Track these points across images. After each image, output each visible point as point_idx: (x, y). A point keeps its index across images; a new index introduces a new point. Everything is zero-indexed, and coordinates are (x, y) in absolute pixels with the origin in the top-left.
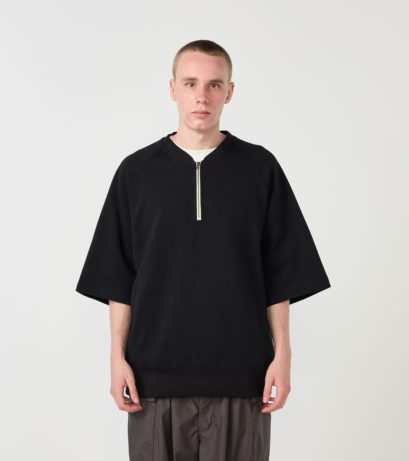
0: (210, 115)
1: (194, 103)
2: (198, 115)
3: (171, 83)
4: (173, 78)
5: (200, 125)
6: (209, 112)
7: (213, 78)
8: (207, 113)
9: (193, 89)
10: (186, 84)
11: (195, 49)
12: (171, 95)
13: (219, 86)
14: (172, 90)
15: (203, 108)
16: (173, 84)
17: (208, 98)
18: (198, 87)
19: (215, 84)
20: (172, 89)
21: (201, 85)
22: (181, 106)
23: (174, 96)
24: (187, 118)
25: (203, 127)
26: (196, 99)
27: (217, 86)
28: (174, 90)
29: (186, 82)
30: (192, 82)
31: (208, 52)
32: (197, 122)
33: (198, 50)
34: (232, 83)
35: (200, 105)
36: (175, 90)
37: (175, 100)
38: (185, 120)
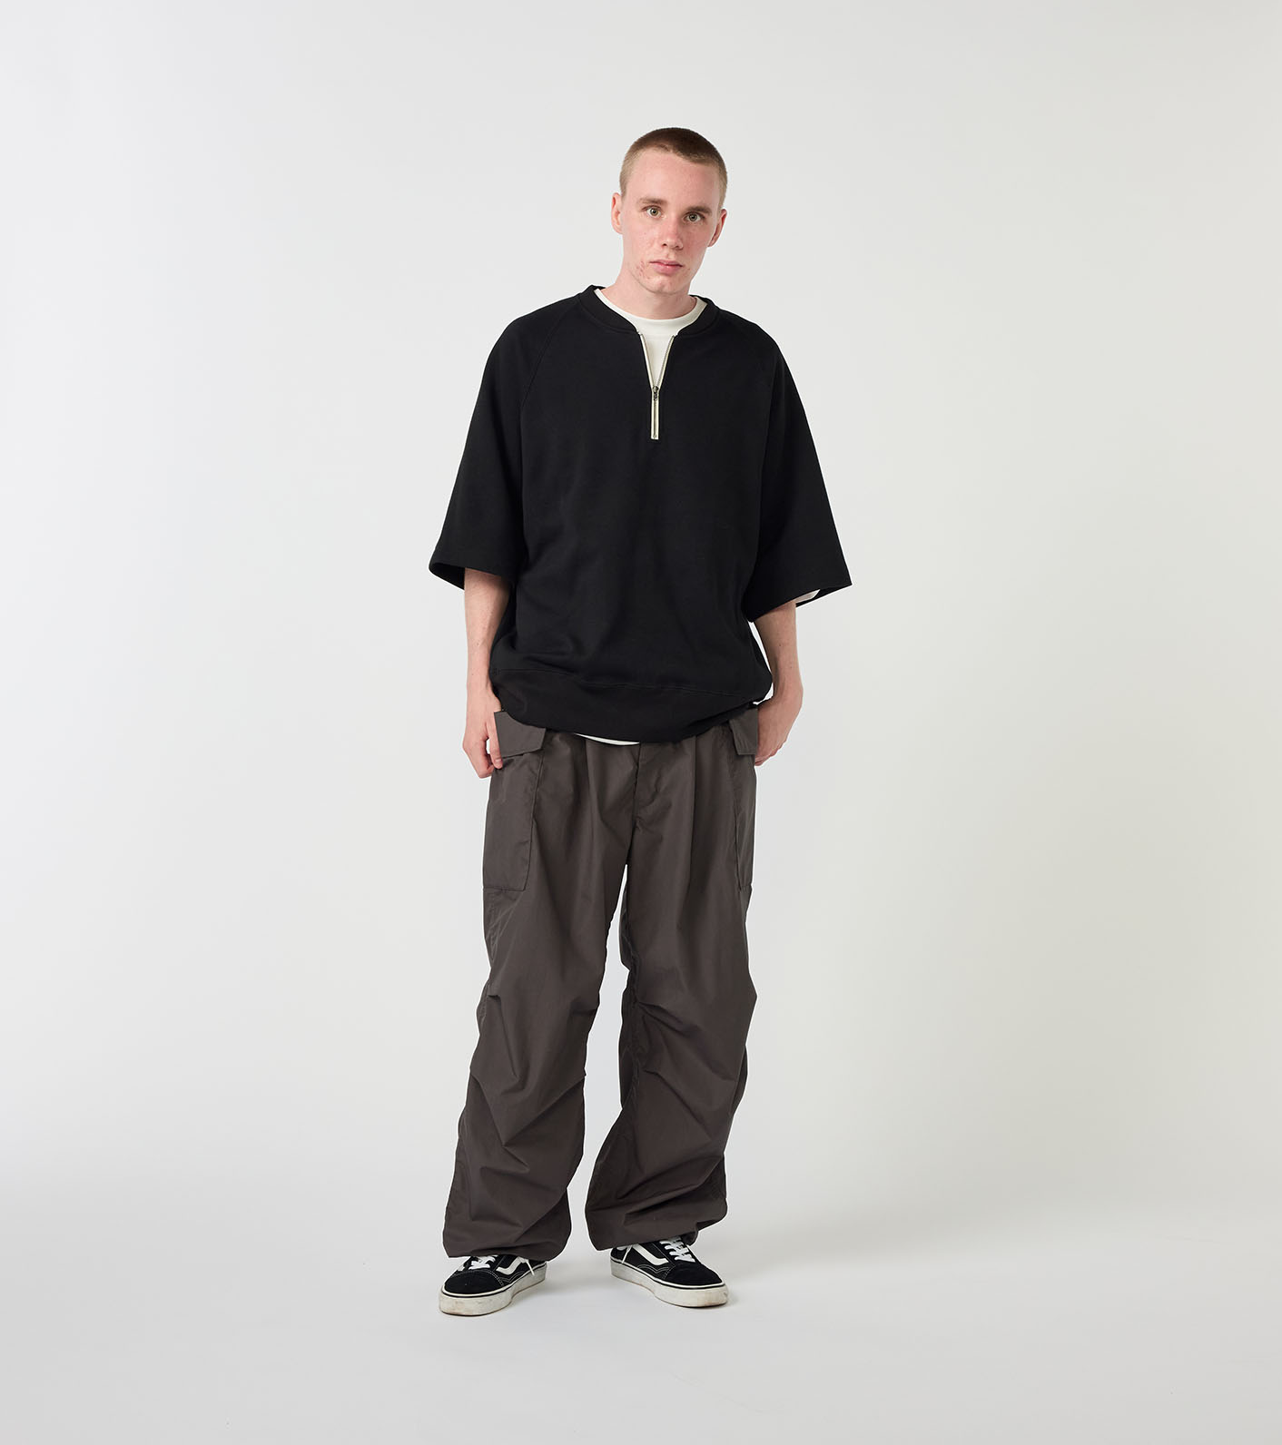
0: (682, 269)
1: (656, 246)
2: (662, 267)
3: (614, 199)
4: (620, 193)
5: (662, 286)
6: (681, 264)
7: (694, 203)
8: (676, 265)
9: (657, 219)
10: (645, 209)
11: (666, 148)
12: (613, 221)
13: (703, 218)
14: (614, 213)
15: (672, 258)
16: (618, 201)
17: (682, 240)
18: (665, 216)
19: (695, 214)
20: (615, 210)
21: (671, 216)
22: (631, 245)
23: (618, 223)
24: (639, 271)
25: (666, 289)
26: (661, 238)
27: (699, 218)
28: (618, 213)
29: (646, 205)
30: (655, 207)
31: (688, 155)
32: (657, 280)
33: (672, 151)
34: (724, 210)
35: (666, 251)
36: (621, 213)
37: (619, 230)
38: (634, 271)
